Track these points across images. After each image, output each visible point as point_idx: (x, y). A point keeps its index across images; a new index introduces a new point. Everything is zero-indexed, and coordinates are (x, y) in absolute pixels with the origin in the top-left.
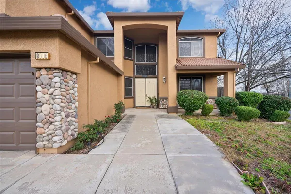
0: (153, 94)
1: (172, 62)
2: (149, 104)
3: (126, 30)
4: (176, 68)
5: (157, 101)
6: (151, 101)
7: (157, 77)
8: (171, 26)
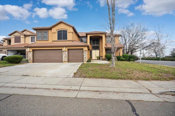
0: (98, 55)
1: (104, 46)
2: (97, 59)
3: (91, 37)
4: (105, 48)
5: (99, 57)
6: (98, 57)
7: (99, 50)
8: (104, 36)
